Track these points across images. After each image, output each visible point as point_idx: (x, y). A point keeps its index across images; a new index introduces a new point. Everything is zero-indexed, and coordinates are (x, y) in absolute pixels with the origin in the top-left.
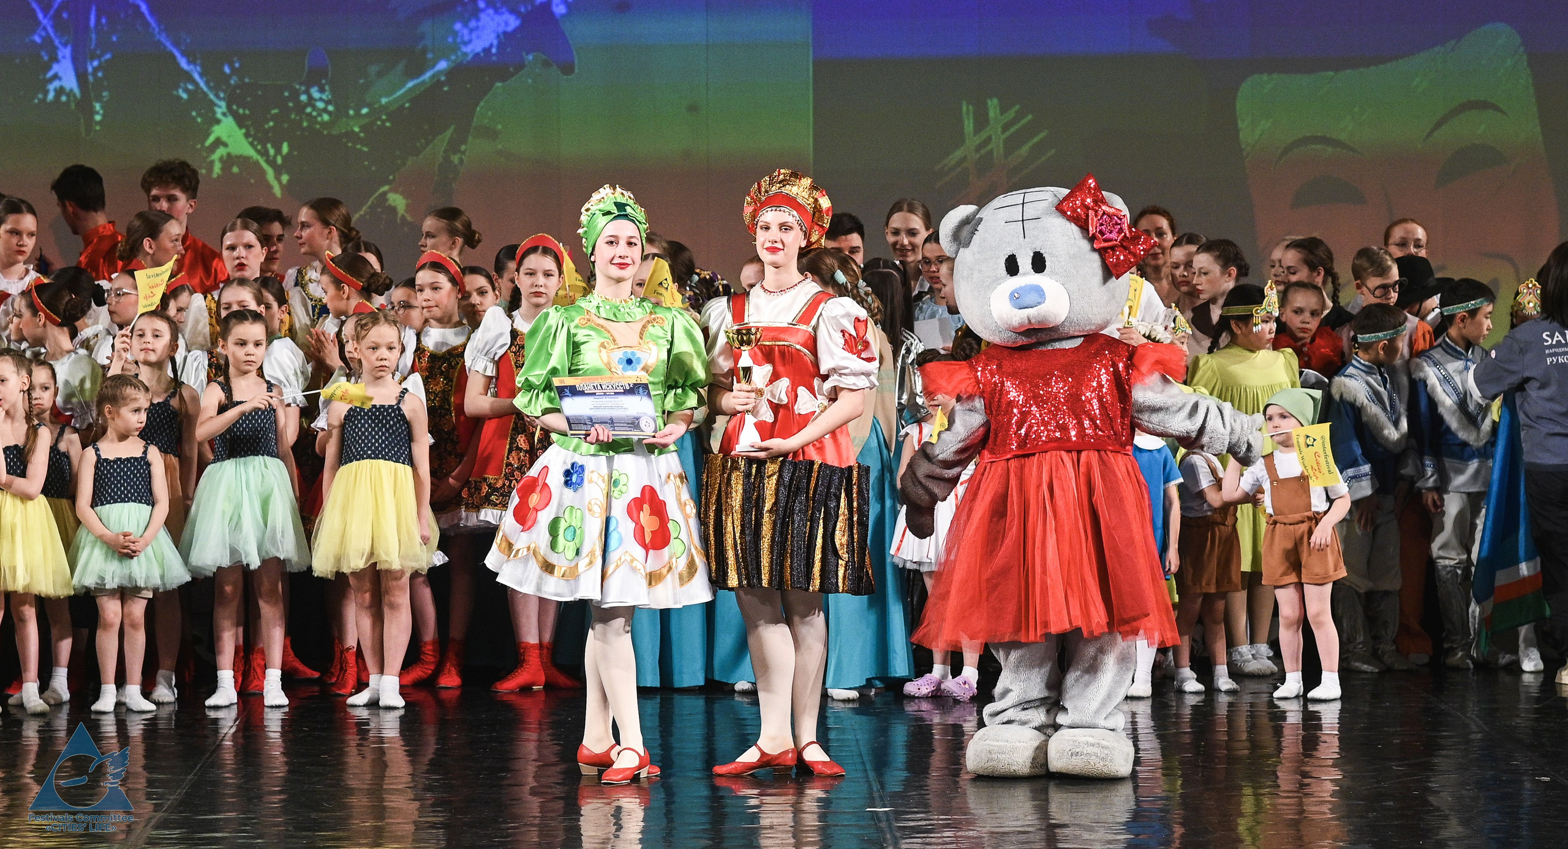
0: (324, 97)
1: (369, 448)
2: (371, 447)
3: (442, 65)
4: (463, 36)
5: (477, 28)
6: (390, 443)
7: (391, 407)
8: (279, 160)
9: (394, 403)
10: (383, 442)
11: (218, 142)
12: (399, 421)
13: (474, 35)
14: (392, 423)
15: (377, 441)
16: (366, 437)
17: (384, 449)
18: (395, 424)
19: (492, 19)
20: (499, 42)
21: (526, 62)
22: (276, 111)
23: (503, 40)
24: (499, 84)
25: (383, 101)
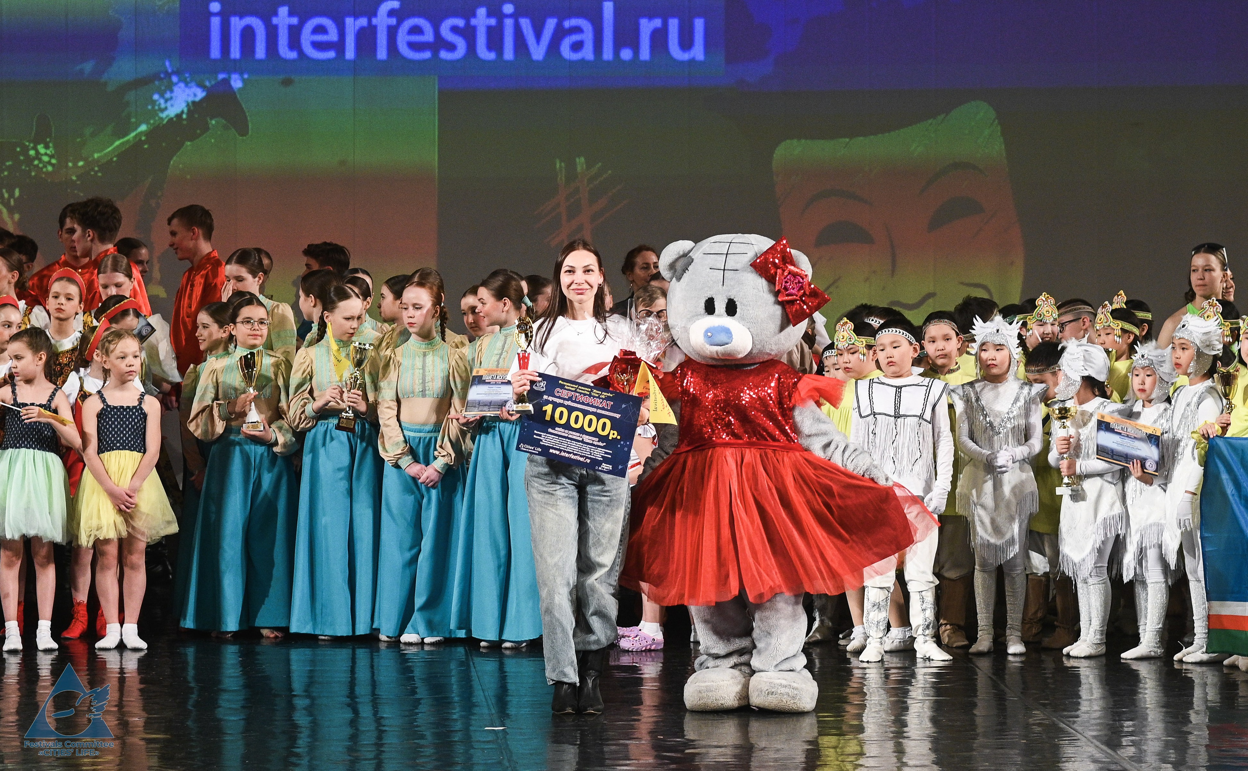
0: (48, 152)
1: (118, 442)
2: (119, 440)
3: (143, 128)
4: (160, 104)
5: (171, 98)
6: (135, 437)
7: (134, 407)
8: (12, 202)
9: (136, 403)
10: (130, 436)
12: (141, 419)
13: (169, 104)
14: (136, 420)
16: (116, 433)
17: (130, 442)
19: (184, 91)
20: (189, 110)
21: (210, 126)
22: (10, 163)
23: (192, 108)
24: (188, 143)
25: (96, 155)
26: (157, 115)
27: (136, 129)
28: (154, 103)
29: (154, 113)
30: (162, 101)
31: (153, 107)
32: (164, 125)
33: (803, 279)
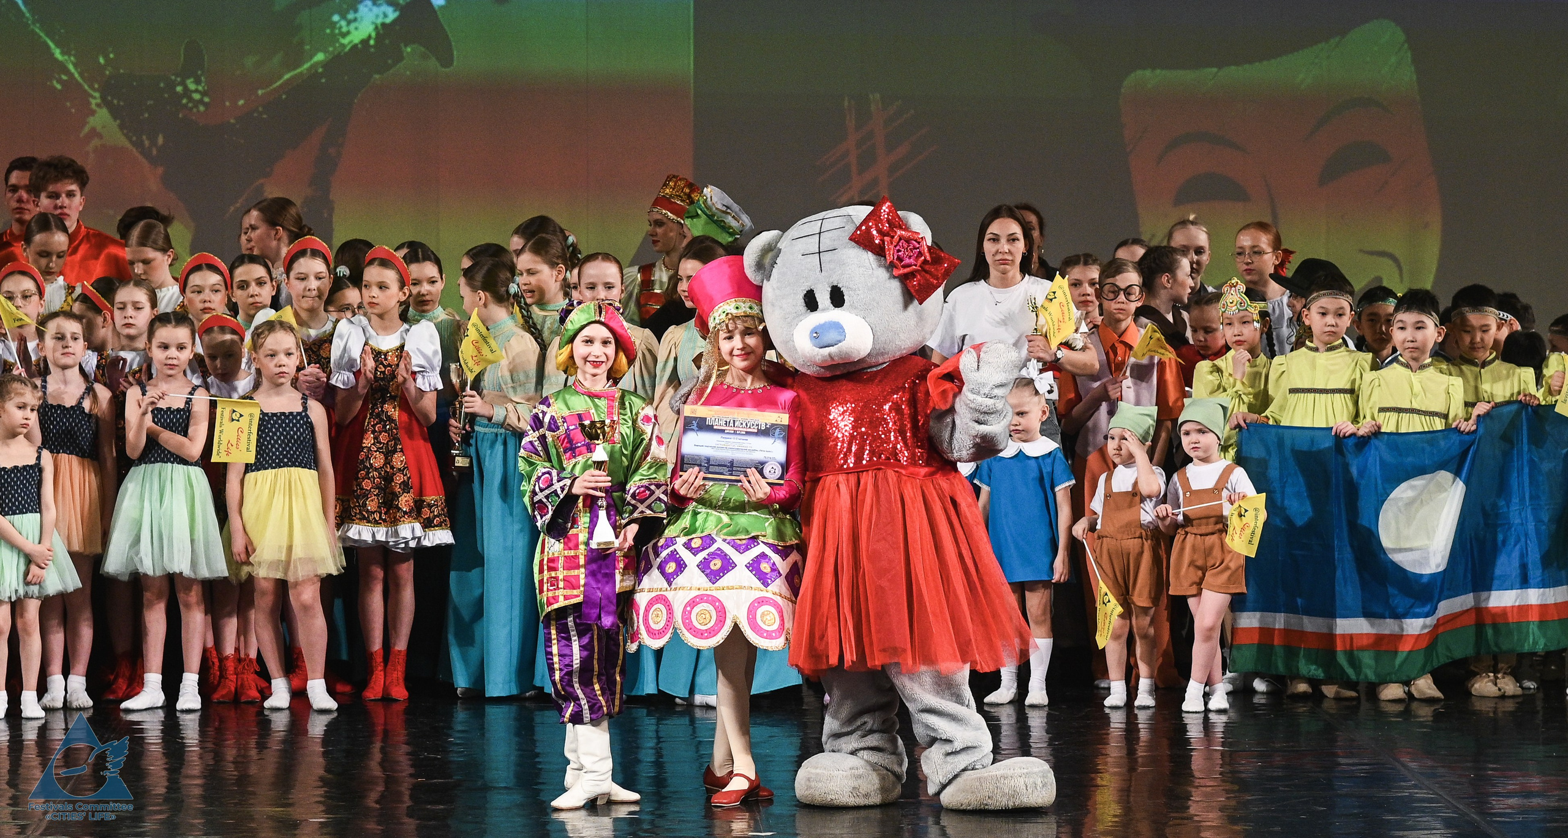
0: (200, 88)
3: (320, 57)
4: (341, 27)
5: (355, 20)
7: (299, 414)
8: (154, 152)
9: (300, 409)
11: (94, 133)
13: (353, 26)
16: (280, 445)
21: (405, 54)
22: (152, 102)
24: (377, 76)
25: (260, 92)
26: (337, 41)
27: (311, 58)
28: (333, 25)
29: (333, 39)
31: (332, 31)
32: (346, 54)
33: (919, 243)
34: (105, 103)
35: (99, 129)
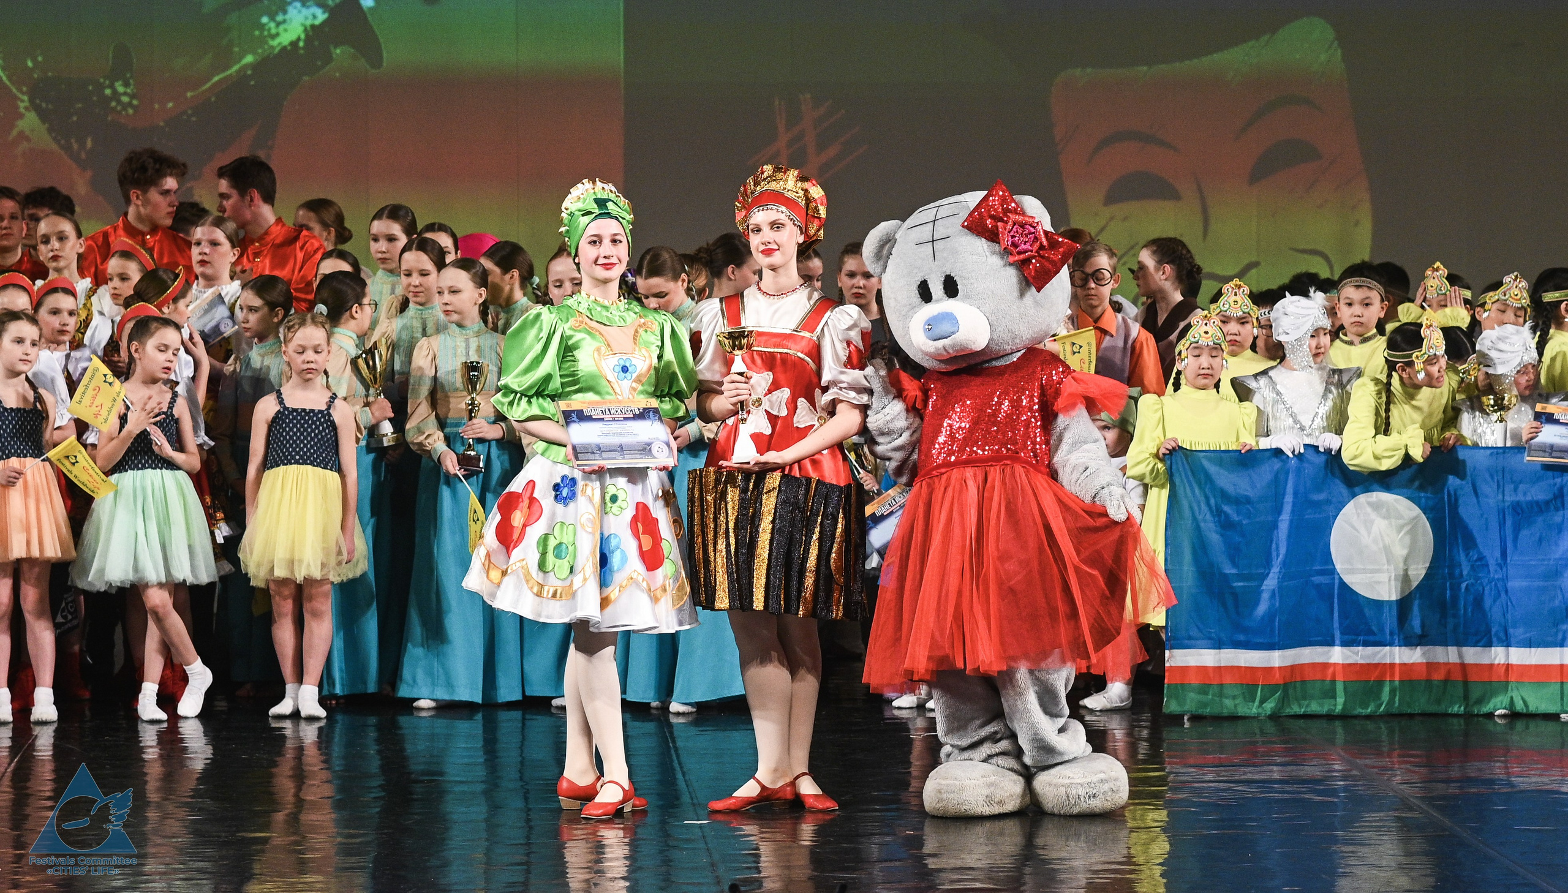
0: (129, 91)
1: (297, 453)
2: (299, 452)
3: (249, 59)
4: (269, 30)
5: (284, 21)
6: (318, 448)
7: (321, 412)
8: (83, 156)
9: (323, 408)
10: (312, 447)
11: (22, 136)
12: (328, 427)
13: (281, 28)
14: (321, 428)
15: (305, 446)
16: (295, 442)
17: (312, 454)
18: (324, 429)
19: (300, 12)
20: (307, 36)
21: (334, 56)
22: (80, 105)
23: (311, 33)
24: (306, 78)
25: (189, 94)
26: (266, 43)
27: (240, 60)
28: (262, 27)
29: (262, 40)
30: (272, 25)
31: (262, 33)
32: (275, 55)
33: (1034, 227)
34: (34, 106)
35: (27, 133)
